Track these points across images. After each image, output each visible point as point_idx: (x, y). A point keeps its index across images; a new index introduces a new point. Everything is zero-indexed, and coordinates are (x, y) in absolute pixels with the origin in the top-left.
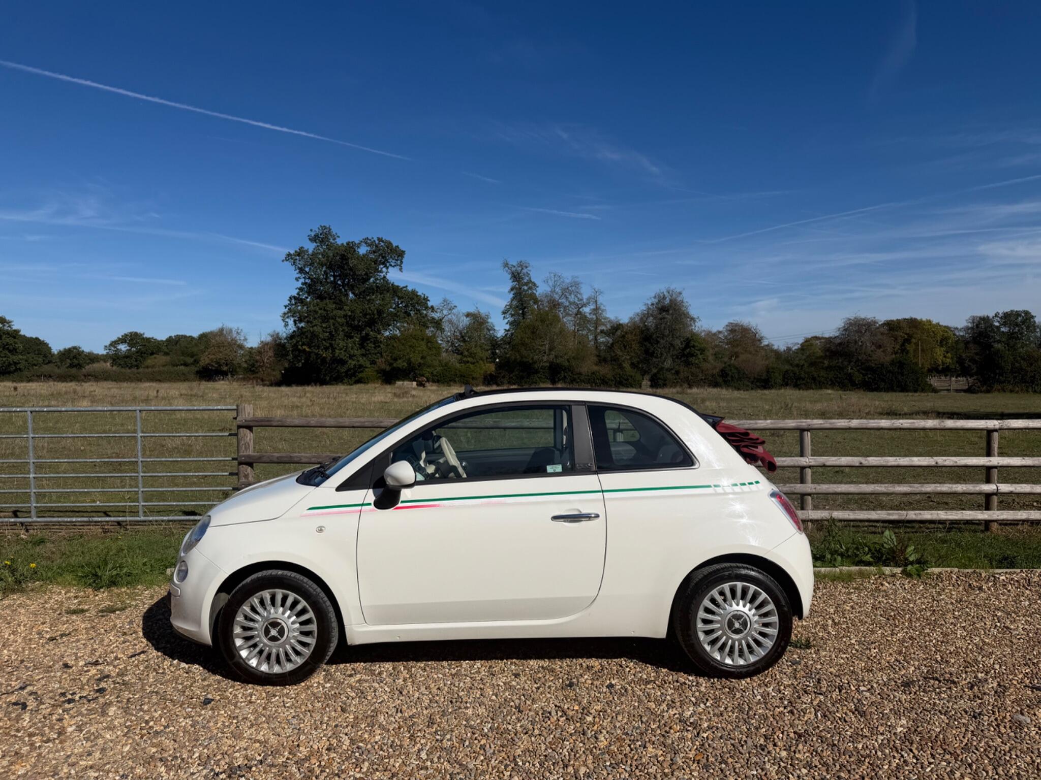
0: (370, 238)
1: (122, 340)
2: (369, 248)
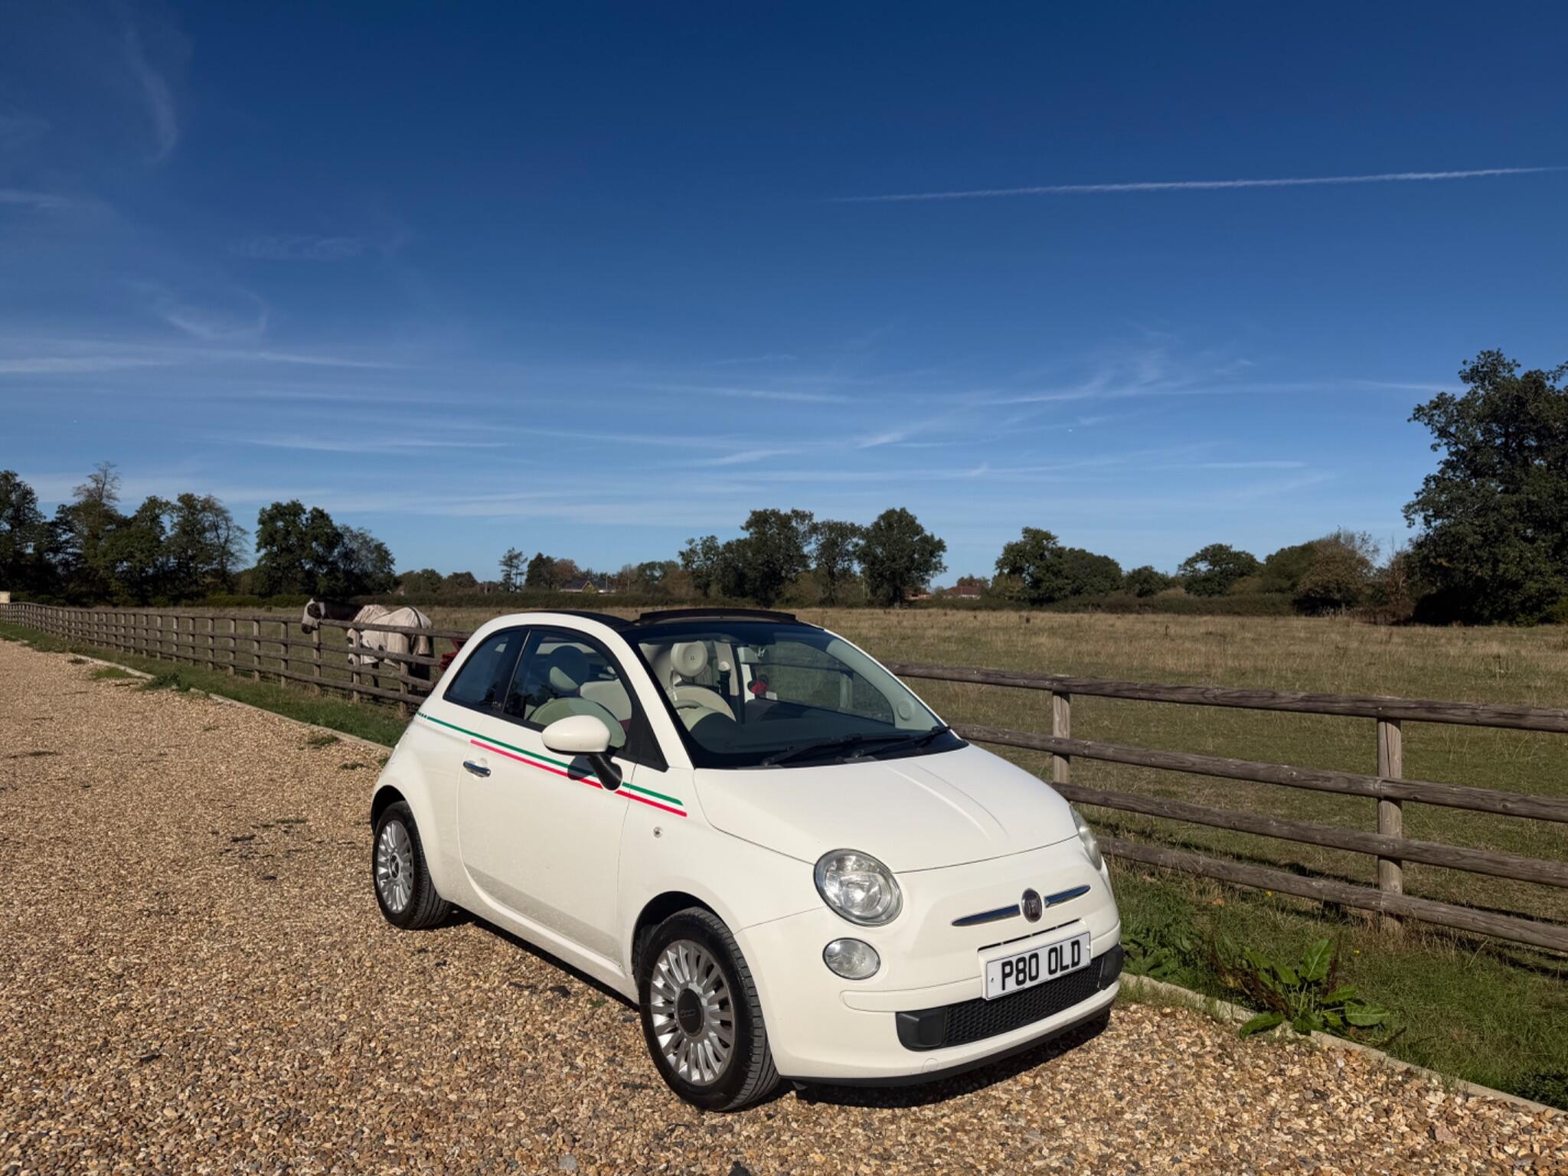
1: (1203, 556)
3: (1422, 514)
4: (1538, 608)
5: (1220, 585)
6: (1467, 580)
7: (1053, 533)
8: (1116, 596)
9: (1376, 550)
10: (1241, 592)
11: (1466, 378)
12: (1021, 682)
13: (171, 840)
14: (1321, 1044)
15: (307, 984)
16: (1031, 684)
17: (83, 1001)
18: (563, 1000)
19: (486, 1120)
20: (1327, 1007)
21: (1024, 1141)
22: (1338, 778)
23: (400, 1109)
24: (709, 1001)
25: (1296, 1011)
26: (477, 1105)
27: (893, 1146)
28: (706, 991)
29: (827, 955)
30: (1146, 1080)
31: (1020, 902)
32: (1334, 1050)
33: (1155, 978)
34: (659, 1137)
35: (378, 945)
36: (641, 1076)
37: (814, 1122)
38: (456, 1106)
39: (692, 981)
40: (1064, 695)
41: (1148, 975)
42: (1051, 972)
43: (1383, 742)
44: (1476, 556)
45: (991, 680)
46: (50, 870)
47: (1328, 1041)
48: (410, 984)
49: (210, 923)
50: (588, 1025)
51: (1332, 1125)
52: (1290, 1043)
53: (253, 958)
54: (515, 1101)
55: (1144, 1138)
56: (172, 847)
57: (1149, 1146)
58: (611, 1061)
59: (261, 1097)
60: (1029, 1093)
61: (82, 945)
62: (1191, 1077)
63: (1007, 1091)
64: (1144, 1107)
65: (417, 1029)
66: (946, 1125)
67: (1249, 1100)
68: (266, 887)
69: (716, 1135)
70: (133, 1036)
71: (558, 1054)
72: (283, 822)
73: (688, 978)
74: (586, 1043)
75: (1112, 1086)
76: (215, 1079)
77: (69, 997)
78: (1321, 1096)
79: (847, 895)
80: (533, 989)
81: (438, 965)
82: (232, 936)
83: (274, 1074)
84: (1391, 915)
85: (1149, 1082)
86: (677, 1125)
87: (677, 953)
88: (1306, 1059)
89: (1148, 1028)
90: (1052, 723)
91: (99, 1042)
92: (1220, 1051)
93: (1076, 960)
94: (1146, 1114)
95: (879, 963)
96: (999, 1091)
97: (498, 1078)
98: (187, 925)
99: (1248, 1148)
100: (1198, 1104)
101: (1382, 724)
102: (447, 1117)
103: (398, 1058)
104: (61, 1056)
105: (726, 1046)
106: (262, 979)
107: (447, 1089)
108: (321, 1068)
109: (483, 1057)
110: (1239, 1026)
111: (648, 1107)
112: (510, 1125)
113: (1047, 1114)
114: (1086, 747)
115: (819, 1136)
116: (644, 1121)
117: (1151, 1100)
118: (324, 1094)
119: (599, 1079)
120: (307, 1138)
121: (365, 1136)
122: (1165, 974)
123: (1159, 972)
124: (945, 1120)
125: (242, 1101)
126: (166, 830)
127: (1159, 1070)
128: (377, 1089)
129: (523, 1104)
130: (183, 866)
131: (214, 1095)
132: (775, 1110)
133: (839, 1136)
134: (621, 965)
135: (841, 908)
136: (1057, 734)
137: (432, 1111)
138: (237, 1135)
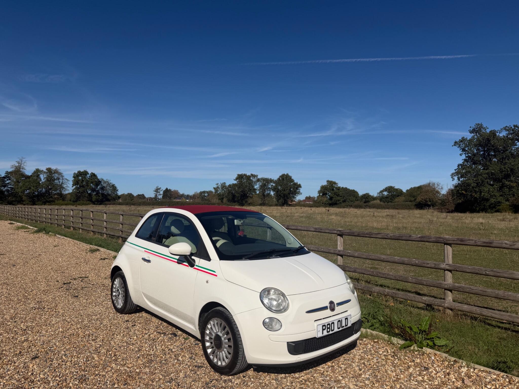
0: (508, 126)
1: (386, 190)
2: (507, 132)
3: (457, 176)
4: (494, 207)
5: (391, 199)
6: (471, 198)
7: (337, 182)
8: (357, 203)
9: (442, 188)
10: (398, 202)
11: (471, 132)
12: (327, 231)
13: (43, 284)
14: (426, 351)
15: (88, 332)
16: (330, 232)
17: (13, 338)
18: (175, 338)
19: (149, 378)
20: (428, 339)
21: (329, 385)
22: (431, 263)
23: (120, 375)
24: (224, 339)
25: (418, 341)
26: (146, 373)
27: (285, 386)
28: (223, 335)
29: (264, 323)
30: (369, 364)
31: (328, 305)
32: (430, 354)
33: (371, 330)
34: (207, 384)
35: (112, 319)
36: (201, 363)
37: (259, 378)
38: (139, 374)
39: (219, 332)
40: (341, 235)
41: (369, 329)
42: (338, 328)
43: (446, 251)
44: (474, 190)
45: (317, 231)
46: (2, 294)
47: (429, 350)
48: (123, 332)
49: (56, 312)
50: (183, 346)
51: (430, 379)
52: (416, 351)
53: (70, 324)
54: (159, 372)
55: (369, 383)
56: (43, 286)
57: (370, 386)
58: (191, 358)
59: (73, 371)
60: (330, 368)
61: (12, 319)
62: (384, 363)
63: (323, 368)
64: (369, 373)
65: (126, 347)
66: (303, 379)
67: (403, 370)
68: (74, 300)
69: (226, 383)
70: (29, 350)
71: (173, 356)
72: (81, 278)
73: (217, 331)
74: (182, 352)
75: (358, 366)
76: (57, 365)
77: (8, 337)
78: (427, 369)
79: (271, 303)
80: (165, 334)
81: (133, 326)
82: (63, 316)
83: (77, 363)
84: (449, 309)
85: (370, 365)
86: (213, 380)
87: (214, 322)
88: (422, 357)
89: (369, 346)
90: (337, 245)
91: (18, 352)
92: (393, 354)
93: (347, 324)
94: (369, 375)
95: (281, 326)
96: (320, 368)
97: (153, 364)
98: (48, 313)
99: (403, 386)
100: (386, 372)
101: (446, 246)
102: (136, 377)
103: (119, 357)
104: (4, 357)
105: (230, 354)
106: (73, 331)
107: (136, 368)
108: (93, 361)
109: (148, 357)
110: (399, 345)
111: (203, 374)
112: (157, 380)
113: (336, 375)
114: (348, 253)
115: (261, 383)
116: (202, 378)
117: (371, 371)
118: (94, 370)
119: (187, 364)
120: (88, 385)
121: (108, 384)
122: (375, 328)
123: (373, 328)
124: (303, 378)
125: (66, 372)
126: (41, 280)
127: (373, 360)
128: (112, 368)
129: (161, 373)
130: (47, 292)
131: (57, 370)
132: (246, 374)
133: (267, 383)
134: (195, 326)
135: (269, 307)
136: (339, 248)
137: (130, 375)
138: (64, 384)
